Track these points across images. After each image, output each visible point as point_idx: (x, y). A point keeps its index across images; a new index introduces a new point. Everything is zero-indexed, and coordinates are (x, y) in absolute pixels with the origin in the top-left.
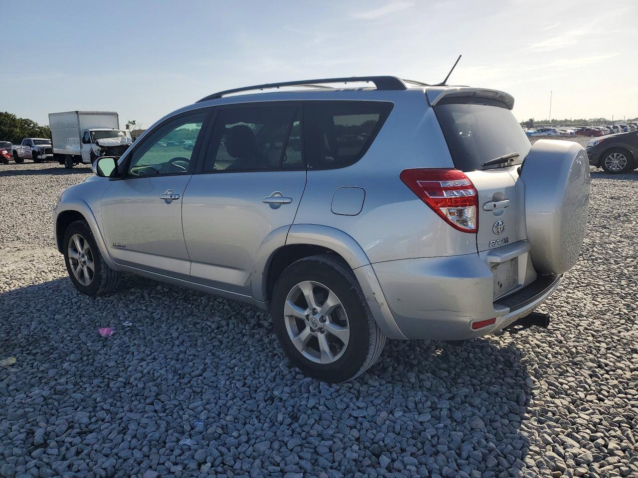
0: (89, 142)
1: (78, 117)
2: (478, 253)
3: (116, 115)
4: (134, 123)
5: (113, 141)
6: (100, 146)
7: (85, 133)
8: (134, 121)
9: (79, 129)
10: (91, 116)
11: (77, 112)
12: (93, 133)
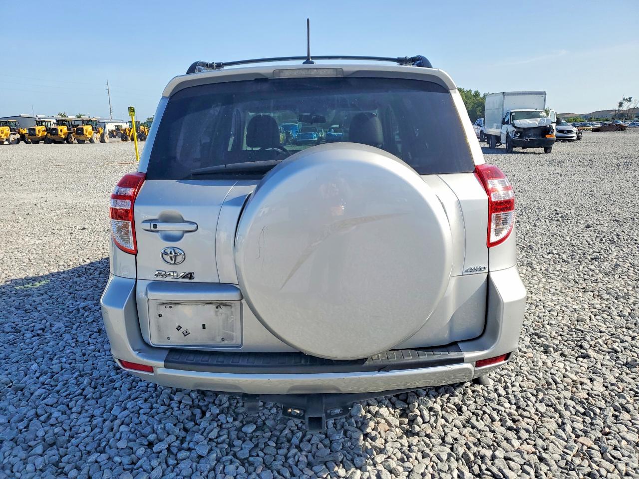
0: (507, 123)
1: (504, 98)
2: (136, 279)
3: (543, 94)
4: (630, 100)
5: (531, 122)
6: (515, 127)
7: (507, 114)
8: (630, 98)
9: (503, 110)
10: (517, 96)
11: (504, 93)
12: (513, 114)
